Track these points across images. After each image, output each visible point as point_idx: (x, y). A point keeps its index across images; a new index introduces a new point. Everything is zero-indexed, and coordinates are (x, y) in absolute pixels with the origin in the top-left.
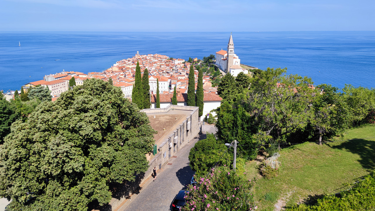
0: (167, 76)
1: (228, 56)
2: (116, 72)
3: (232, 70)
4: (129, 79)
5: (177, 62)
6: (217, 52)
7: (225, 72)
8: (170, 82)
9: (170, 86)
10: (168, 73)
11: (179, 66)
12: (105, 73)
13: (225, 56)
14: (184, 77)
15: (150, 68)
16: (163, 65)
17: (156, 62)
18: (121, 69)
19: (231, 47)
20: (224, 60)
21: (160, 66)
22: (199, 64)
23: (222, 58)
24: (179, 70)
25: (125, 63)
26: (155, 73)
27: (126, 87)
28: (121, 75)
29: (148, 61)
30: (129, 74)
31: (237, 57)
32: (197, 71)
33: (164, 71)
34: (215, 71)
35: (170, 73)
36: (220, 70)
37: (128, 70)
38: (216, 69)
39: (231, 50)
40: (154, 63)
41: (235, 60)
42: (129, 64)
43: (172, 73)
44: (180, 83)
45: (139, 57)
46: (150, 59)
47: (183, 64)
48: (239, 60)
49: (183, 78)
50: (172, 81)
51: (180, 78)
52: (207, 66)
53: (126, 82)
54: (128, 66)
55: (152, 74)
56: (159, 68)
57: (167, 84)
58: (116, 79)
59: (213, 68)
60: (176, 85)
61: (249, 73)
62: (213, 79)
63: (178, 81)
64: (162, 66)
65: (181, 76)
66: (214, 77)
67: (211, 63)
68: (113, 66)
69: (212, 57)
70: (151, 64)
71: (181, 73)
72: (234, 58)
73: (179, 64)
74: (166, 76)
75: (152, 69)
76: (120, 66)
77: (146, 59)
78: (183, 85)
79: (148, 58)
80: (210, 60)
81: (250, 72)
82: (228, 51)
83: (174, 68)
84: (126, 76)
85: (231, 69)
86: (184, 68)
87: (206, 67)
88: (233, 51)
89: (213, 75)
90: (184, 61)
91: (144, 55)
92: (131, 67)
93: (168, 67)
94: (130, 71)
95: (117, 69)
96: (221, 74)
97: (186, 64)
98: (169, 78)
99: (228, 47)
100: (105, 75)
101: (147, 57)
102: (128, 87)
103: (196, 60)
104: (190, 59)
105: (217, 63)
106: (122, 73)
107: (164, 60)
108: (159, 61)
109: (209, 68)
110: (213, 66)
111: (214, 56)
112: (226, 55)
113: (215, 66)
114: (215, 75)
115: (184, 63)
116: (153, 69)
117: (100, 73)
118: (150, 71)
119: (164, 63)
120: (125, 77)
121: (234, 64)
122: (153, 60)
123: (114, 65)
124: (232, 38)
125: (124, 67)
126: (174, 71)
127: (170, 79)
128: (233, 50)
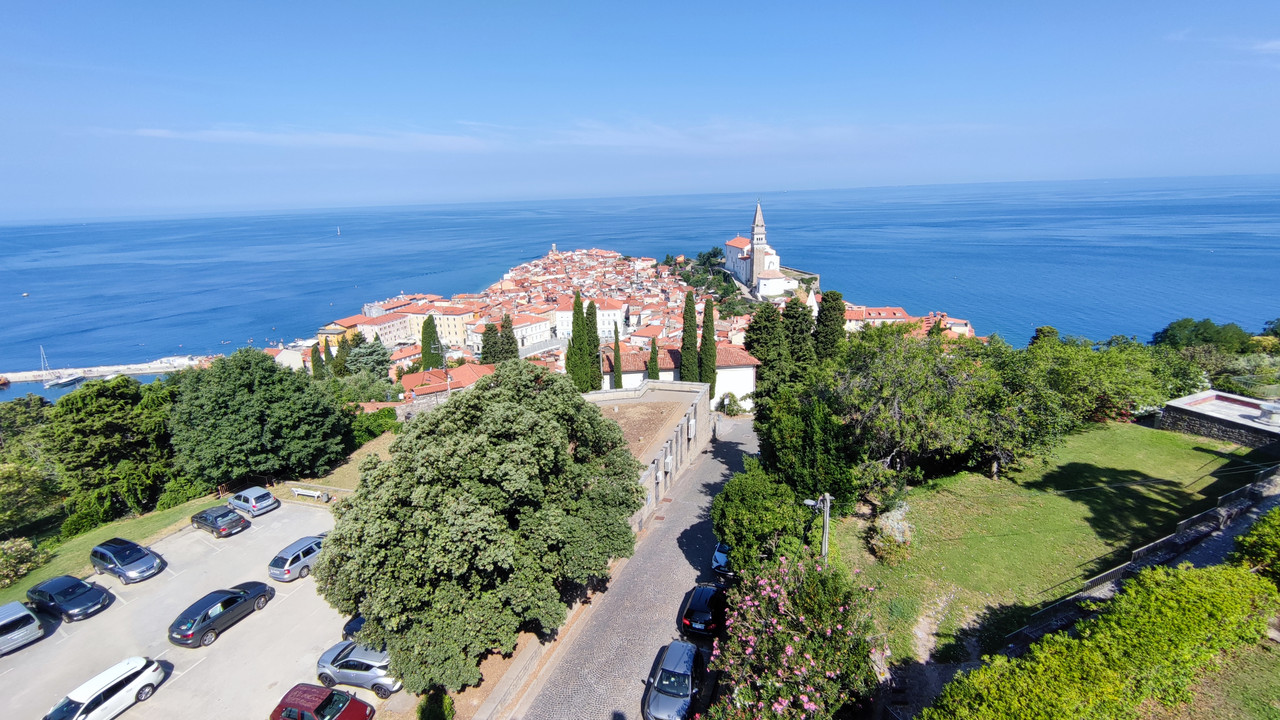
0: (620, 298)
1: (752, 250)
2: (509, 291)
3: (762, 282)
4: (539, 306)
5: (639, 265)
6: (727, 242)
7: (746, 285)
8: (628, 311)
9: (627, 318)
10: (619, 289)
11: (644, 274)
12: (487, 295)
13: (745, 251)
14: (657, 299)
15: (582, 280)
16: (611, 272)
17: (593, 267)
18: (521, 284)
19: (760, 232)
20: (744, 259)
21: (604, 275)
22: (688, 268)
23: (740, 256)
24: (645, 284)
25: (529, 271)
26: (592, 291)
27: (533, 326)
28: (521, 298)
29: (578, 264)
30: (538, 296)
31: (774, 252)
32: (685, 284)
33: (613, 287)
34: (724, 284)
35: (627, 291)
36: (736, 282)
37: (535, 288)
38: (727, 278)
39: (759, 236)
40: (590, 270)
41: (768, 259)
42: (536, 274)
43: (629, 290)
44: (648, 312)
45: (557, 257)
46: (581, 260)
47: (654, 270)
48: (776, 259)
49: (655, 300)
50: (631, 308)
51: (648, 300)
52: (706, 272)
53: (533, 315)
54: (535, 278)
55: (586, 294)
56: (600, 280)
57: (619, 316)
58: (510, 307)
59: (721, 277)
60: (640, 318)
61: (800, 287)
62: (720, 301)
63: (645, 308)
64: (607, 276)
65: (649, 296)
66: (722, 297)
67: (714, 265)
68: (503, 278)
69: (716, 253)
70: (584, 271)
71: (649, 291)
72: (767, 254)
73: (643, 269)
74: (618, 296)
75: (587, 282)
76: (519, 278)
77: (572, 261)
78: (656, 317)
79: (576, 258)
80: (713, 260)
81: (802, 284)
82: (753, 239)
83: (634, 278)
84: (532, 300)
85: (759, 279)
86: (656, 277)
87: (705, 276)
88: (764, 241)
89: (720, 293)
90: (654, 262)
91: (568, 251)
92: (540, 279)
93: (620, 277)
94: (540, 289)
95: (512, 286)
96: (739, 289)
97: (660, 268)
98: (625, 302)
99: (753, 230)
100: (488, 300)
101: (574, 257)
102: (538, 324)
103: (681, 259)
104: (668, 257)
105: (729, 265)
106: (522, 294)
107: (611, 261)
108: (601, 263)
109: (711, 277)
110: (719, 272)
111: (721, 250)
112: (749, 247)
113: (725, 273)
114: (726, 293)
115: (653, 267)
116: (589, 281)
117: (476, 295)
118: (583, 286)
119: (610, 269)
120: (529, 302)
121: (766, 268)
122: (587, 262)
123: (506, 276)
124: (762, 211)
125: (526, 280)
126: (634, 286)
127: (627, 305)
128: (763, 236)
